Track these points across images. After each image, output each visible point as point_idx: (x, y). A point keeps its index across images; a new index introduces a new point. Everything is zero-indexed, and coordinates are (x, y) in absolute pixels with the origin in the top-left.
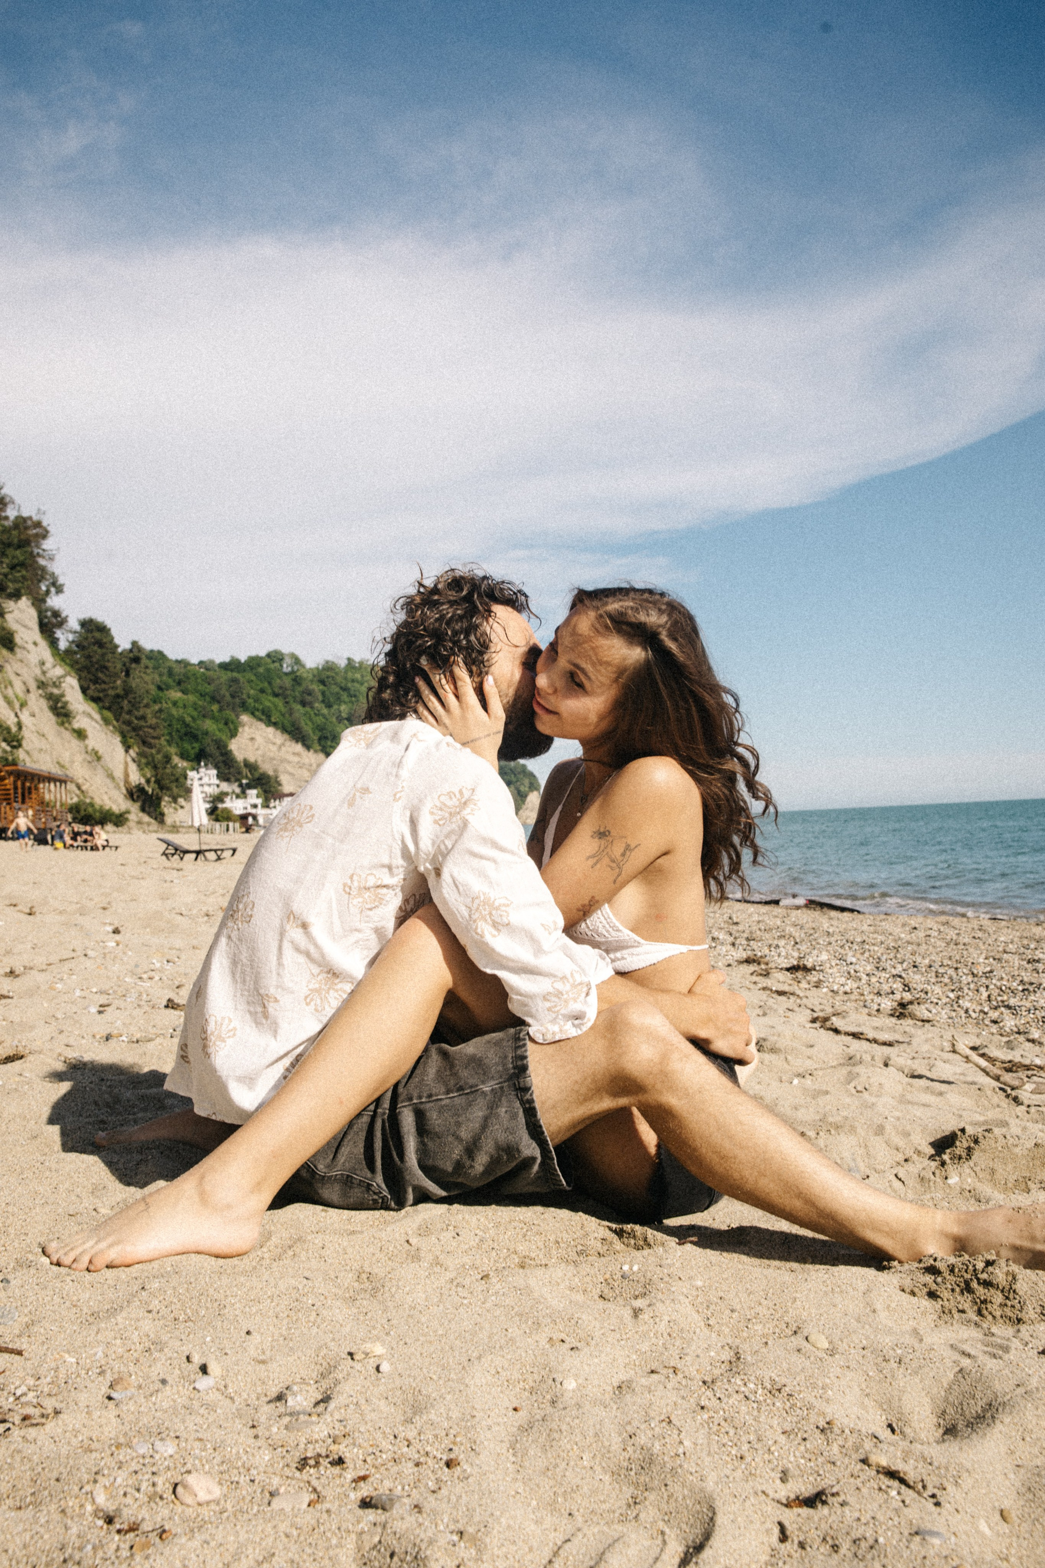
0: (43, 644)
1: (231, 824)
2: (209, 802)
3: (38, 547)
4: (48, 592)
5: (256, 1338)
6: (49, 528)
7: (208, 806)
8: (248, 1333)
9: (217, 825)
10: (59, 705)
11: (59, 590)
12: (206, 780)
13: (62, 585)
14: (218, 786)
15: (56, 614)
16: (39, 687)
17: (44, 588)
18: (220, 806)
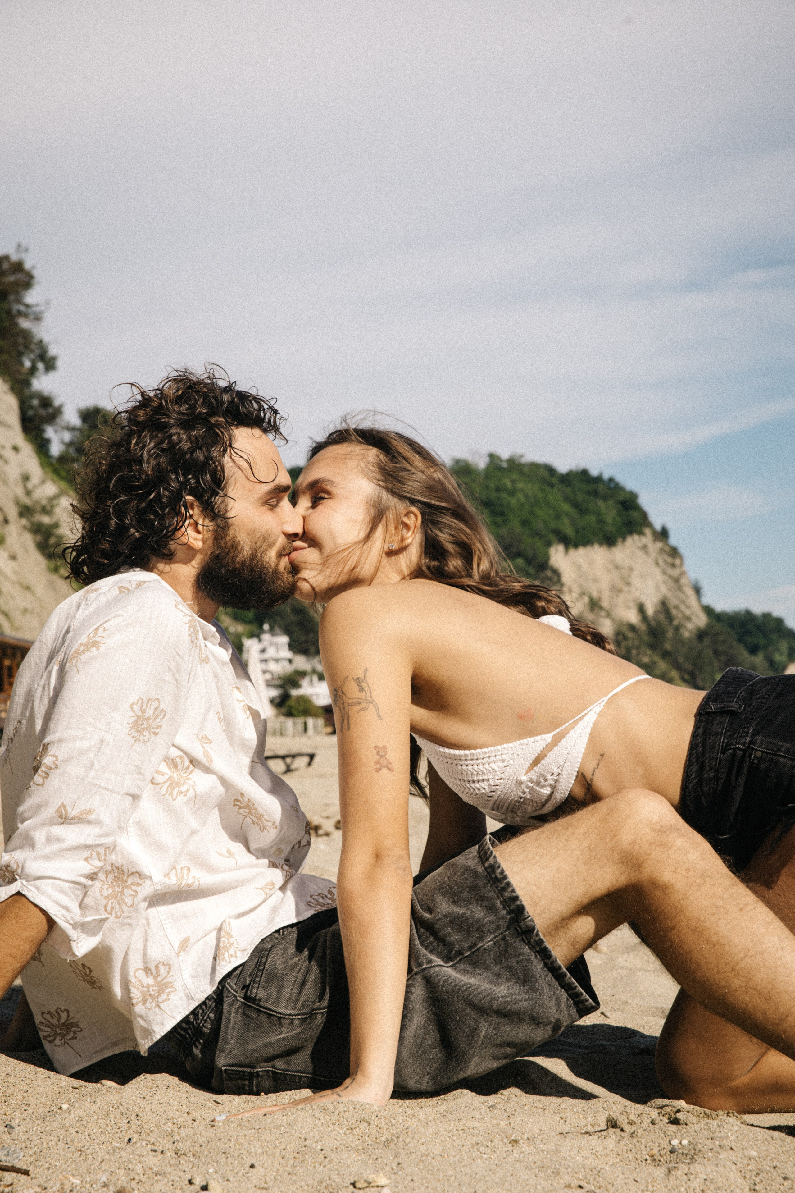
0: (27, 450)
1: (310, 721)
2: (276, 687)
3: (19, 301)
4: (33, 370)
5: (259, 1171)
6: (35, 273)
7: (274, 693)
8: (252, 1166)
9: (289, 722)
10: (52, 541)
11: (50, 365)
12: (271, 652)
13: (54, 359)
14: (290, 661)
15: (46, 402)
16: (21, 515)
17: (27, 364)
18: (294, 692)
